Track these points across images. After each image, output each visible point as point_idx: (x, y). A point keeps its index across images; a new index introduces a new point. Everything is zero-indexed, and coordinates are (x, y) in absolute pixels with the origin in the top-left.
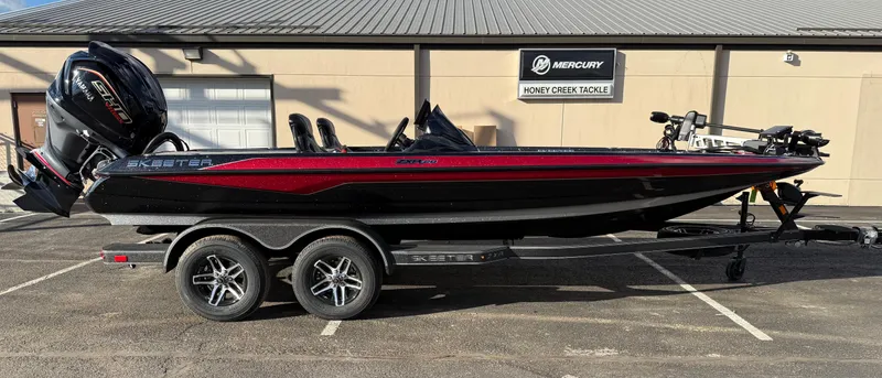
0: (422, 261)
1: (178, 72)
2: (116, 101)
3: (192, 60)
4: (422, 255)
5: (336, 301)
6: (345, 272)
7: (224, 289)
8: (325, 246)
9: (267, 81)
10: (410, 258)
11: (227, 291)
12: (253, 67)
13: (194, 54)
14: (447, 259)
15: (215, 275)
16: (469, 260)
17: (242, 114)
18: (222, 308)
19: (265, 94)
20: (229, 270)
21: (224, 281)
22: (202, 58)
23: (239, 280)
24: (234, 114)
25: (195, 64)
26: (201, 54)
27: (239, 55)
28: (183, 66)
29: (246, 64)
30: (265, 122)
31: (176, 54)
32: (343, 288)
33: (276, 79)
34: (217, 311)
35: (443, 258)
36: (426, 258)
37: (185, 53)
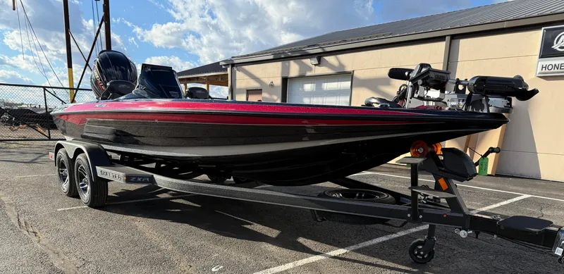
1: (309, 74)
3: (315, 65)
9: (350, 75)
12: (344, 67)
13: (315, 61)
17: (338, 99)
19: (347, 84)
22: (320, 63)
25: (317, 67)
26: (319, 60)
27: (338, 59)
28: (311, 69)
29: (341, 65)
31: (308, 61)
33: (356, 74)
37: (311, 61)
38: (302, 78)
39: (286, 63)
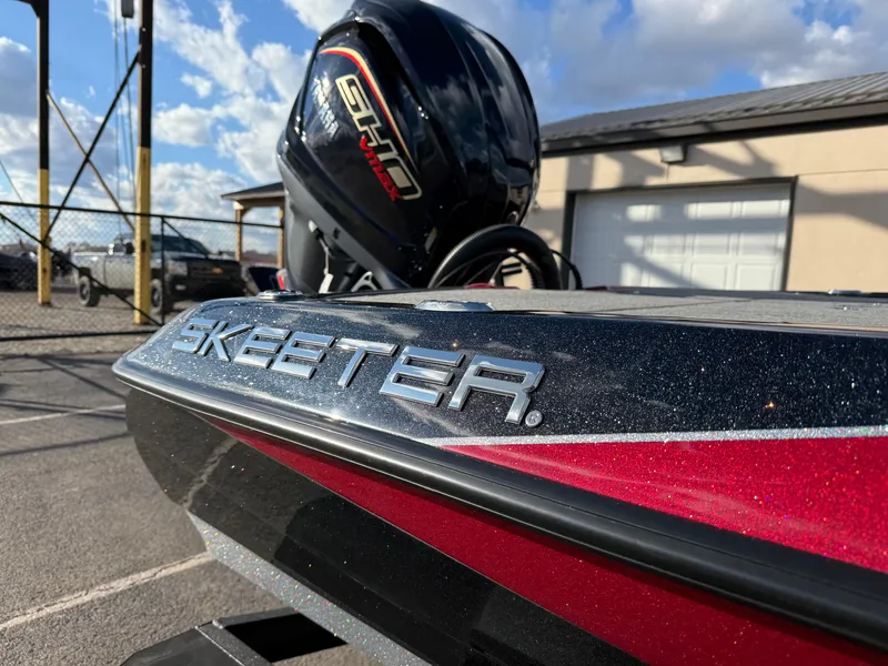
1: (653, 181)
2: (385, 131)
3: (671, 163)
9: (788, 186)
12: (769, 165)
13: (673, 154)
17: (733, 239)
19: (780, 207)
22: (685, 160)
24: (720, 240)
26: (685, 153)
27: (749, 148)
28: (659, 172)
29: (759, 161)
30: (775, 250)
31: (651, 155)
33: (803, 180)
37: (661, 154)
38: (631, 191)
39: (584, 160)
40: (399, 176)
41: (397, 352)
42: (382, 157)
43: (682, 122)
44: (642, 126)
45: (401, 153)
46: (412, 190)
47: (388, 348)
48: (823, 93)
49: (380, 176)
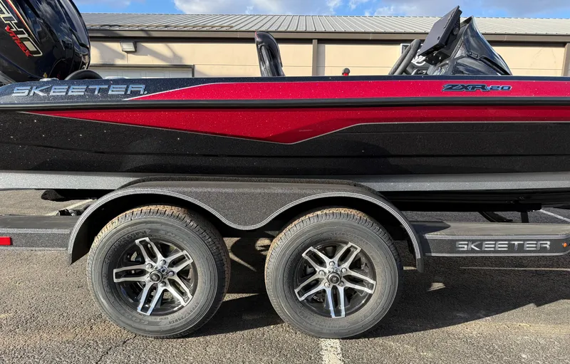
0: (473, 251)
1: (119, 62)
2: (20, 24)
3: (128, 52)
4: (473, 241)
5: (331, 308)
6: (347, 265)
7: (161, 289)
8: (321, 226)
9: (190, 70)
10: (452, 245)
11: (165, 291)
13: (129, 46)
14: (511, 248)
15: (146, 267)
16: (543, 249)
18: (158, 319)
20: (169, 260)
21: (160, 276)
22: (136, 51)
23: (183, 274)
25: (130, 55)
26: (136, 47)
27: (170, 48)
29: (175, 56)
31: (116, 46)
32: (341, 290)
33: (197, 69)
34: (150, 323)
35: (503, 246)
36: (480, 246)
37: (122, 46)
40: (30, 46)
41: (109, 87)
42: (20, 36)
43: (130, 28)
44: (107, 28)
45: (29, 34)
46: (37, 52)
47: (106, 87)
48: (200, 22)
49: (19, 45)
